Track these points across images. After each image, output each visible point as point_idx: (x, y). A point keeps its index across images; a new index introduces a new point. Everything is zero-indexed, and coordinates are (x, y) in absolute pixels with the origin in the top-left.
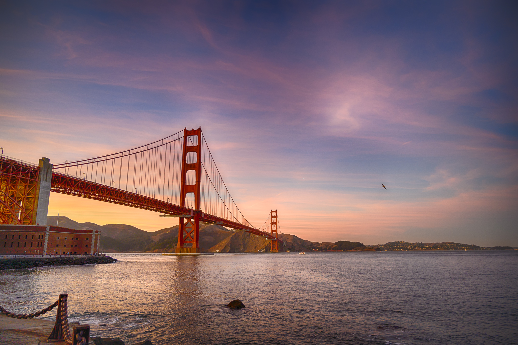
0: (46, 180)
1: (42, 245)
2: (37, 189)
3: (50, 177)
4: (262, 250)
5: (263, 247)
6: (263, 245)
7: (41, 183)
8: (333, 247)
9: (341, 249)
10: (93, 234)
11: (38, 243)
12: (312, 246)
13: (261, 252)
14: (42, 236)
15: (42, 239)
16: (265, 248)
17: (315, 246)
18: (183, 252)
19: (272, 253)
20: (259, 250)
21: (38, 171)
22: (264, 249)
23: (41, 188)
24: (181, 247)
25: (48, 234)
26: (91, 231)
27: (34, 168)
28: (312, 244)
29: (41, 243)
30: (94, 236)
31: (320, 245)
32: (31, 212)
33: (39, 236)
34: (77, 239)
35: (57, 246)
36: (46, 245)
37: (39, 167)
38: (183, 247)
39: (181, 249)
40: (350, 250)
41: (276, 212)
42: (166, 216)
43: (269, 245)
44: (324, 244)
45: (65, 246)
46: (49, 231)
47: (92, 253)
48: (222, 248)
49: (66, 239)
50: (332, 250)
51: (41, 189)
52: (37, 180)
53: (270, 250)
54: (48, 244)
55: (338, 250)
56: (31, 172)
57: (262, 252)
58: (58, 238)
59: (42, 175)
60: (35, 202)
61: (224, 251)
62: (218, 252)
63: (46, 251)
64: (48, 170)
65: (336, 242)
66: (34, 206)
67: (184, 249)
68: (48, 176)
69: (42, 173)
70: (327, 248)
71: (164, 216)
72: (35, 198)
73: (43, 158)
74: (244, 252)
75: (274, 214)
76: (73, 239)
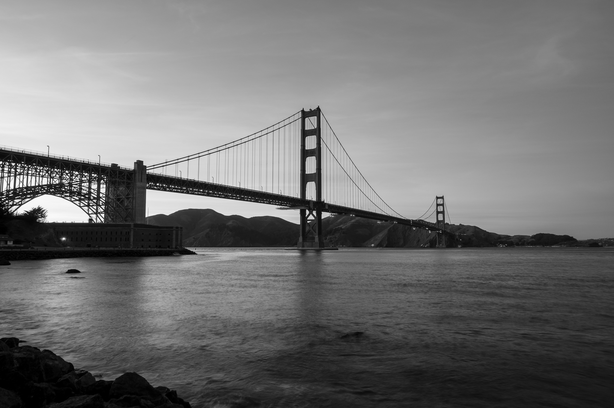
0: (141, 181)
1: (128, 239)
2: (134, 189)
3: (145, 177)
4: (426, 245)
5: (427, 241)
6: (428, 239)
7: (137, 184)
8: (529, 242)
9: (539, 244)
10: (174, 230)
11: (126, 238)
12: (499, 240)
13: (424, 247)
14: (129, 232)
15: (128, 234)
16: (430, 242)
17: (504, 240)
18: (305, 247)
19: (438, 248)
20: (422, 245)
21: (133, 173)
22: (428, 244)
23: (137, 188)
24: (303, 241)
25: (132, 230)
26: (172, 228)
27: (129, 171)
28: (500, 237)
29: (128, 238)
30: (174, 232)
31: (511, 239)
32: (131, 211)
33: (126, 232)
34: (161, 234)
35: (143, 240)
36: (132, 239)
37: (134, 170)
38: (305, 242)
39: (303, 243)
40: (552, 245)
41: (442, 198)
42: (282, 208)
43: (434, 239)
44: (517, 238)
45: (150, 240)
46: (133, 228)
47: (174, 247)
48: (377, 242)
49: (150, 234)
50: (526, 245)
51: (137, 190)
52: (133, 182)
53: (436, 244)
54: (134, 239)
55: (534, 245)
56: (127, 175)
57: (426, 247)
58: (143, 234)
59: (138, 176)
60: (134, 201)
61: (380, 245)
62: (373, 247)
63: (132, 244)
64: (143, 171)
65: (533, 235)
66: (133, 205)
67: (307, 243)
68: (143, 177)
69: (137, 175)
70: (520, 243)
71: (281, 209)
72: (133, 198)
73: (137, 161)
74: (404, 247)
76: (157, 234)
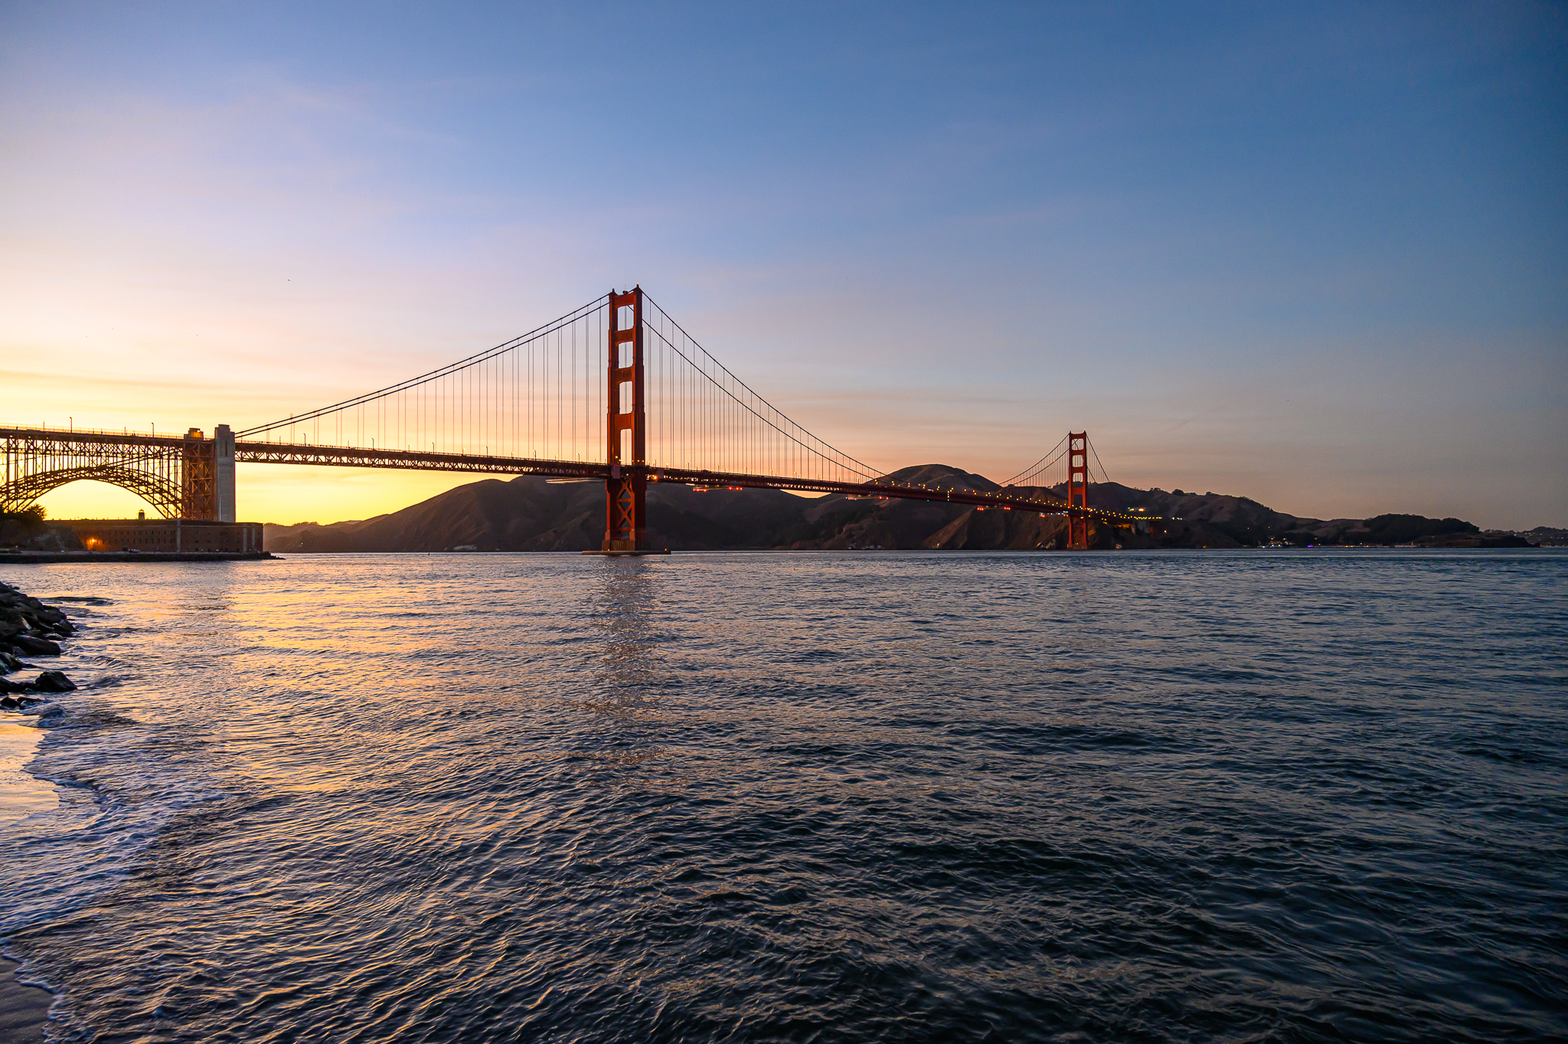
0: (226, 454)
1: (174, 541)
2: (215, 468)
3: (232, 449)
5: (1052, 535)
7: (218, 460)
10: (245, 527)
11: (172, 539)
15: (174, 534)
16: (1056, 538)
20: (1039, 544)
22: (1052, 542)
23: (219, 466)
25: (181, 528)
30: (245, 530)
32: (211, 499)
33: (171, 531)
34: (226, 534)
35: (196, 542)
36: (178, 541)
37: (214, 439)
41: (1083, 436)
44: (1338, 525)
45: (209, 542)
46: (181, 525)
47: (245, 550)
49: (210, 533)
52: (212, 455)
58: (197, 534)
60: (215, 485)
63: (179, 547)
64: (228, 441)
65: (1369, 517)
66: (213, 491)
67: (617, 542)
68: (228, 449)
69: (218, 447)
72: (213, 480)
75: (1079, 444)
76: (221, 534)
